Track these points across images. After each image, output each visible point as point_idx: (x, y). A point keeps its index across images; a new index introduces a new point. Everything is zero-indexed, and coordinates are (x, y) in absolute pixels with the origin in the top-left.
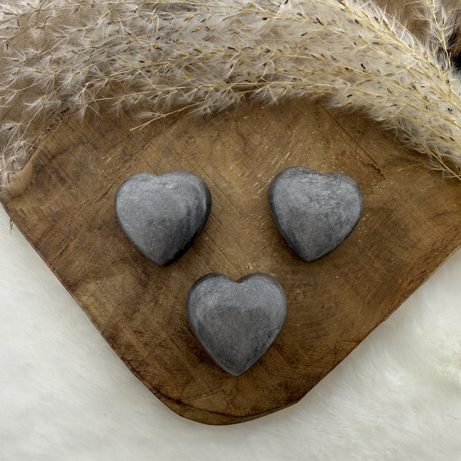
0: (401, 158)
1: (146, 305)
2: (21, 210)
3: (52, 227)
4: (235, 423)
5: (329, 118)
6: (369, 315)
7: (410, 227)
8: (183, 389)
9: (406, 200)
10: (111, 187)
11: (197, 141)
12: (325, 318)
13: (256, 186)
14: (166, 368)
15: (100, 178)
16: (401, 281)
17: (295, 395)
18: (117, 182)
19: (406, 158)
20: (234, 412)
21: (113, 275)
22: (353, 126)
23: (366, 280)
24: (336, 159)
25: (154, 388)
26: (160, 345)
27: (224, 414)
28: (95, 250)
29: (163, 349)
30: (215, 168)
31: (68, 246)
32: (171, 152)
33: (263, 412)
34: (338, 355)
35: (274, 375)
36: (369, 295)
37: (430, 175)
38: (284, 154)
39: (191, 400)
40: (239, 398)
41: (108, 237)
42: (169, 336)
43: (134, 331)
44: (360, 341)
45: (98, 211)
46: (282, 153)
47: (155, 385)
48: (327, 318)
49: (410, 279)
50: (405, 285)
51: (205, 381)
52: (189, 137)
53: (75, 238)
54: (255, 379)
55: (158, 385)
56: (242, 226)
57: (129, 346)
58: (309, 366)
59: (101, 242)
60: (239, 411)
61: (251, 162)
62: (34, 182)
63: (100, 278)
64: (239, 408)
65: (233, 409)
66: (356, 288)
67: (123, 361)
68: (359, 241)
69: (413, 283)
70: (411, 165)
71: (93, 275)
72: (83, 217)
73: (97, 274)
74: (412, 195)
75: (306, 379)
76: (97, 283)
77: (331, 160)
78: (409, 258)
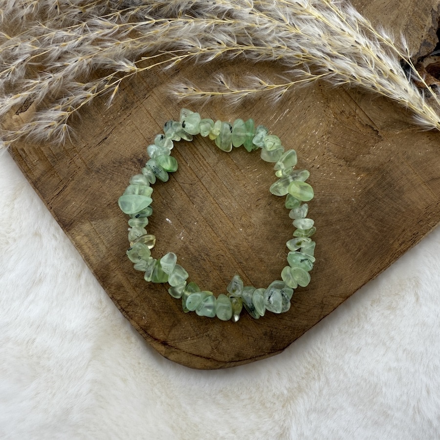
0: (400, 121)
2: (23, 150)
3: (51, 168)
4: (219, 369)
6: (358, 272)
7: (405, 189)
8: (169, 332)
9: (402, 163)
10: (111, 133)
14: (154, 310)
15: (101, 124)
16: (392, 241)
17: (279, 345)
18: (117, 127)
19: (405, 121)
20: (218, 357)
21: (107, 217)
23: (357, 238)
24: (334, 118)
25: (141, 328)
27: (208, 359)
28: (92, 192)
29: (152, 291)
31: (66, 186)
33: (247, 359)
34: (324, 310)
35: (259, 324)
36: (359, 253)
37: (428, 139)
38: (283, 110)
39: (176, 343)
40: (224, 345)
41: (104, 181)
43: (124, 272)
44: (348, 297)
45: (96, 155)
46: (281, 109)
47: (142, 325)
48: (316, 273)
49: (401, 240)
50: (396, 245)
51: (191, 325)
53: (73, 180)
55: (145, 326)
56: (237, 178)
57: (119, 287)
58: (295, 318)
59: (99, 185)
60: (223, 356)
61: (250, 116)
63: (95, 219)
64: (223, 353)
65: (217, 354)
66: (347, 245)
67: (113, 300)
68: (353, 199)
69: (404, 244)
70: (409, 128)
71: (89, 215)
72: (82, 160)
73: (92, 215)
74: (408, 158)
75: (291, 330)
76: (91, 224)
77: (330, 119)
78: (402, 219)
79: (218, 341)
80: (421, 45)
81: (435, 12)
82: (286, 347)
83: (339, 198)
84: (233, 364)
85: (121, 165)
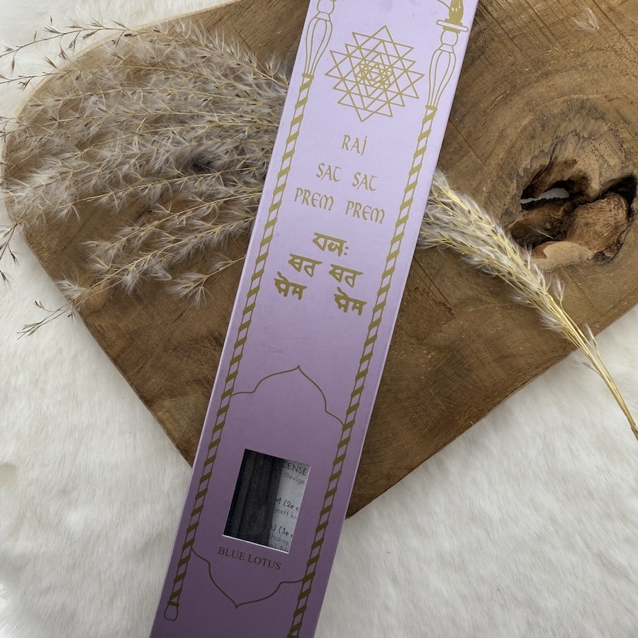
0: (474, 298)
2: (100, 326)
6: (423, 446)
7: (474, 367)
9: (473, 341)
12: (382, 446)
16: (458, 418)
21: (187, 394)
23: (424, 414)
24: (407, 296)
34: (390, 480)
36: (426, 428)
37: (501, 317)
41: (181, 359)
45: (173, 332)
48: (384, 447)
50: (461, 421)
53: (152, 357)
59: (177, 362)
62: (111, 298)
63: (175, 396)
66: (414, 421)
68: (423, 377)
69: (469, 420)
70: (482, 305)
71: (169, 392)
72: (159, 337)
73: (172, 392)
74: (479, 336)
76: (172, 401)
78: (469, 396)
80: (503, 214)
81: (521, 177)
82: (355, 513)
83: (409, 376)
85: (198, 343)
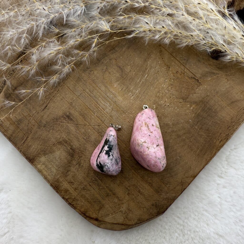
1: (74, 167)
3: (18, 128)
4: (129, 229)
5: (168, 53)
6: (199, 161)
7: (218, 110)
8: (99, 212)
10: (49, 103)
11: (95, 73)
12: (175, 165)
13: (130, 95)
14: (88, 202)
15: (43, 98)
16: (215, 141)
17: (161, 210)
18: (52, 99)
19: (212, 72)
20: (128, 223)
21: (54, 152)
22: (181, 56)
23: (196, 142)
24: (173, 76)
25: (82, 213)
26: (84, 189)
27: (123, 224)
29: (86, 191)
30: (106, 87)
31: (28, 137)
32: (81, 80)
33: (144, 221)
34: (183, 186)
35: (148, 200)
36: (198, 151)
37: (226, 80)
38: (144, 76)
39: (103, 218)
40: (130, 215)
41: (49, 131)
42: (88, 183)
43: (68, 182)
44: (195, 177)
45: (42, 117)
46: (143, 75)
47: (83, 211)
49: (220, 139)
50: (218, 143)
51: (110, 206)
52: (90, 71)
53: (31, 133)
54: (138, 203)
55: (84, 211)
56: (124, 118)
57: (66, 191)
58: (168, 193)
59: (47, 134)
60: (131, 222)
61: (126, 81)
63: (47, 154)
64: (131, 220)
65: (127, 221)
67: (64, 199)
68: (190, 120)
69: (222, 142)
70: (215, 76)
71: (43, 152)
72: (35, 121)
73: (45, 152)
74: (217, 92)
75: (167, 201)
76: (45, 157)
77: (171, 77)
78: (219, 128)
79: (127, 214)
82: (165, 211)
83: (182, 121)
84: (137, 225)
85: (58, 120)
